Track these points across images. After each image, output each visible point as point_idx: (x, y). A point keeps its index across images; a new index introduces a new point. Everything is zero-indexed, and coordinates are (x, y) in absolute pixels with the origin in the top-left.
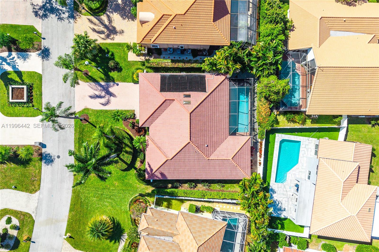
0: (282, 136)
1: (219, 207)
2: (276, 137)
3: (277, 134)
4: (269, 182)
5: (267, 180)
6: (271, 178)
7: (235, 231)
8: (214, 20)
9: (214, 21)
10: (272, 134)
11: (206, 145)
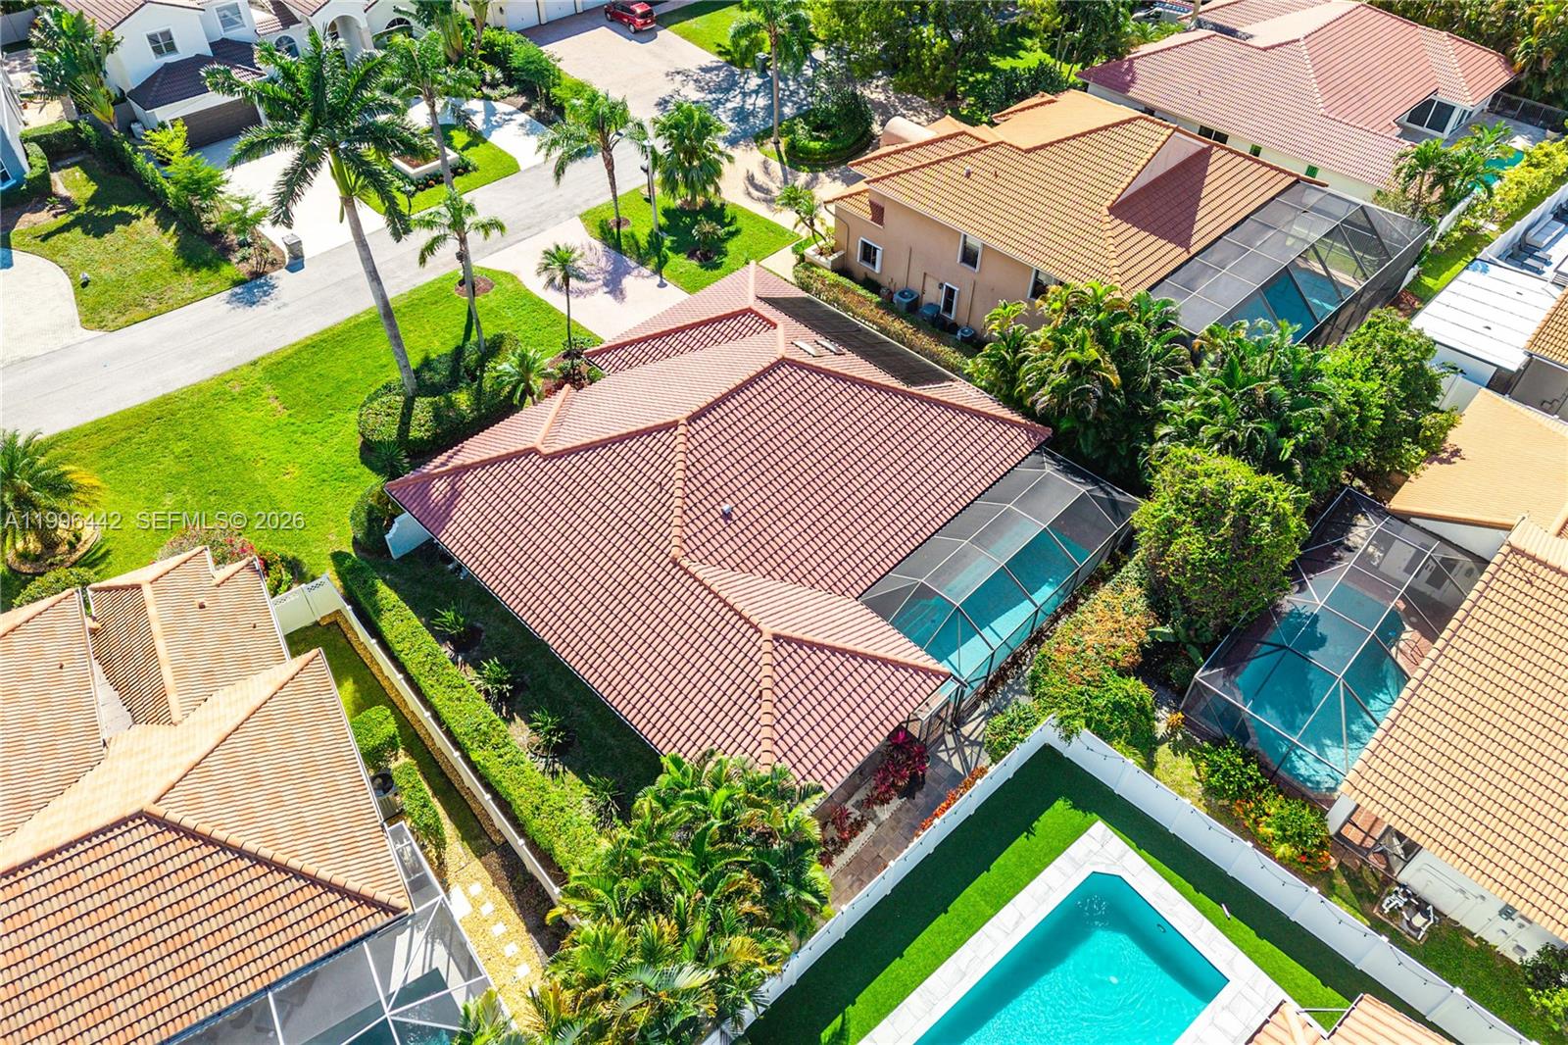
0: (1121, 857)
1: (476, 903)
2: (1084, 837)
3: (1100, 828)
4: (852, 1029)
5: (850, 1009)
6: (885, 1022)
7: (386, 1010)
8: (1119, 210)
9: (1111, 210)
10: (1075, 807)
11: (726, 507)
